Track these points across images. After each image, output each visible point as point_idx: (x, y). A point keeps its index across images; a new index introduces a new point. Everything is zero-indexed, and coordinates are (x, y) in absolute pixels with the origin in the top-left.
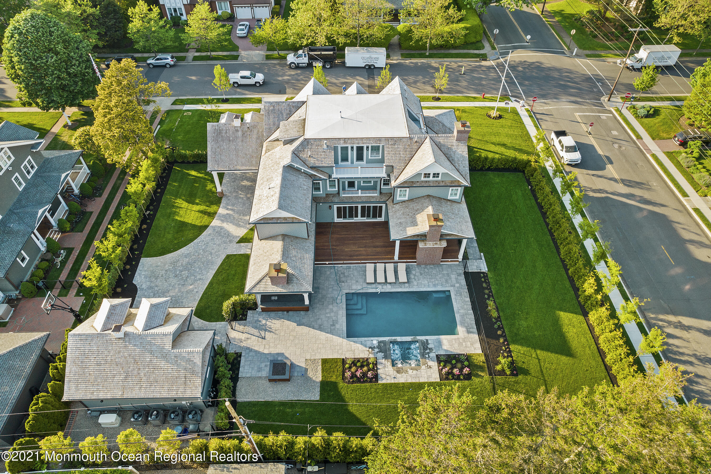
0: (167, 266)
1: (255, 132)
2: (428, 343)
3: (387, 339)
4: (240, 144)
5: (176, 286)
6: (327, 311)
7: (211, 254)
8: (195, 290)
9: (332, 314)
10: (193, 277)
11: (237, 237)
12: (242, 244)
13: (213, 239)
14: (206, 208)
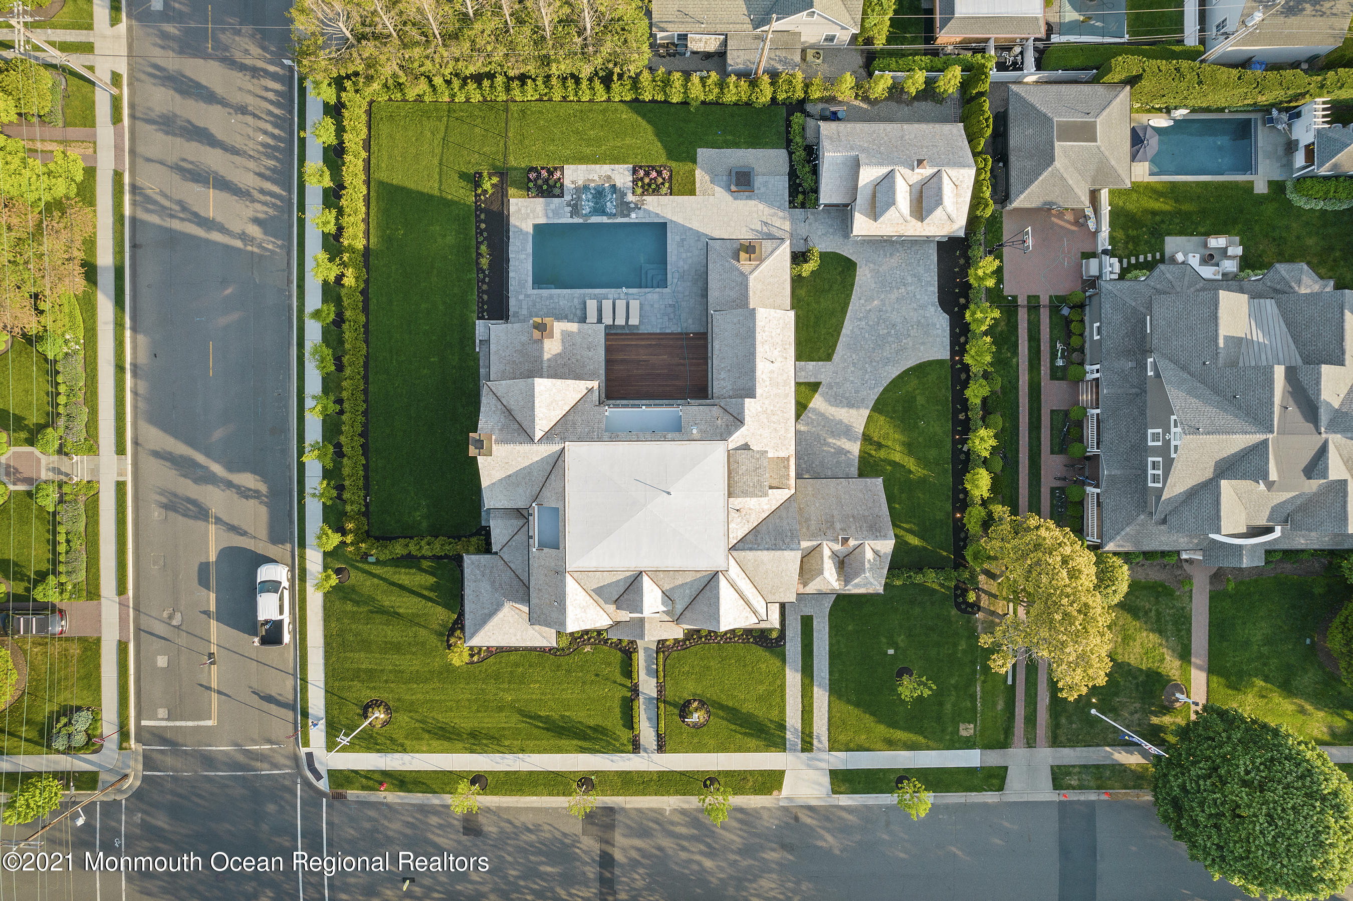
0: (911, 344)
1: (813, 528)
2: (571, 212)
3: (620, 220)
4: (835, 513)
5: (889, 309)
6: (690, 261)
7: (854, 364)
8: (862, 301)
9: (684, 255)
10: (871, 323)
11: (822, 395)
12: (812, 380)
13: (857, 392)
14: (873, 453)
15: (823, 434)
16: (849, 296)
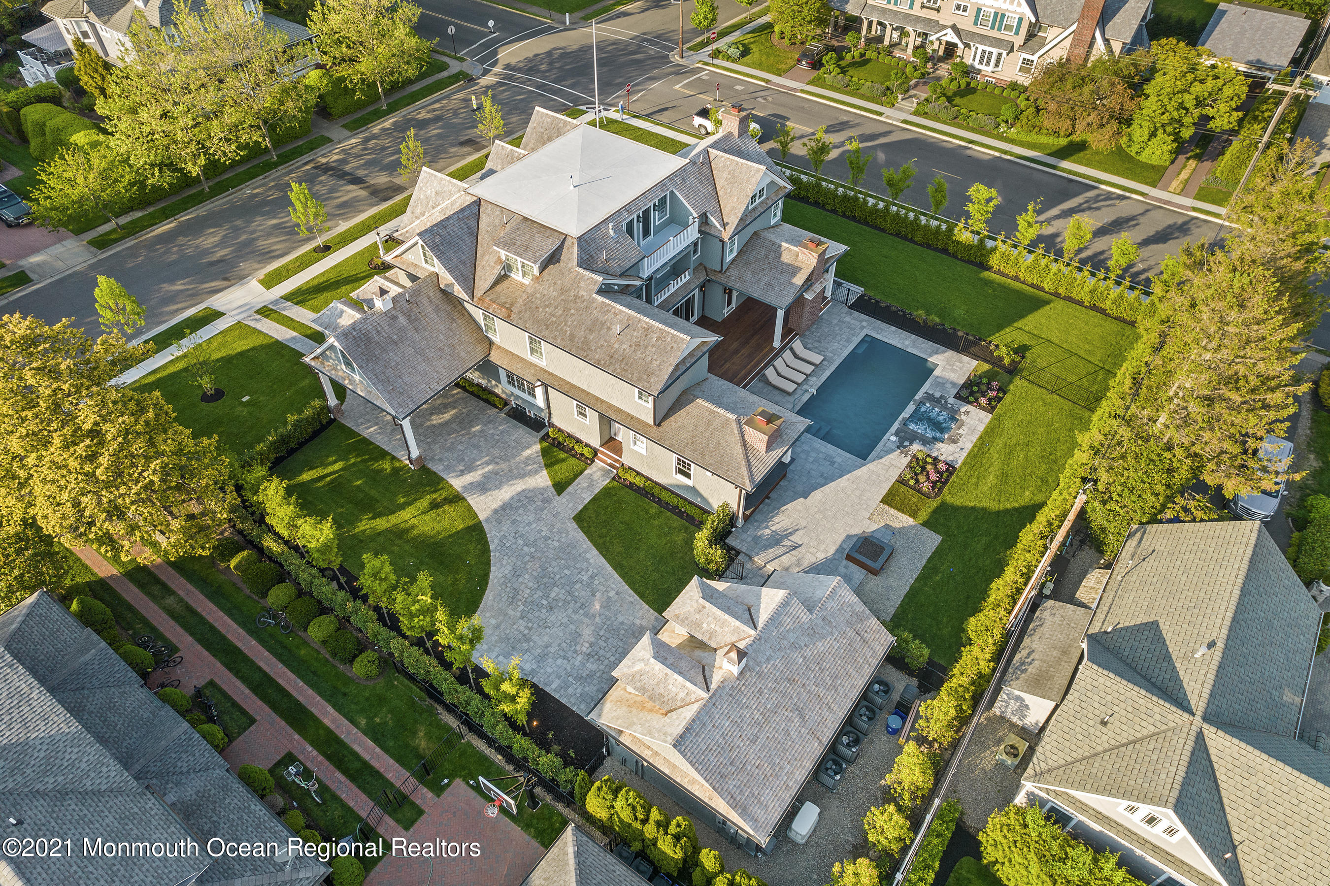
0: (511, 612)
1: (425, 301)
2: (932, 395)
3: (896, 426)
4: (417, 337)
5: (575, 617)
6: (803, 456)
7: (547, 538)
8: (612, 594)
9: (813, 454)
10: (577, 586)
11: (545, 489)
12: (570, 489)
13: (514, 522)
14: (434, 496)
15: (504, 466)
16: (632, 584)
